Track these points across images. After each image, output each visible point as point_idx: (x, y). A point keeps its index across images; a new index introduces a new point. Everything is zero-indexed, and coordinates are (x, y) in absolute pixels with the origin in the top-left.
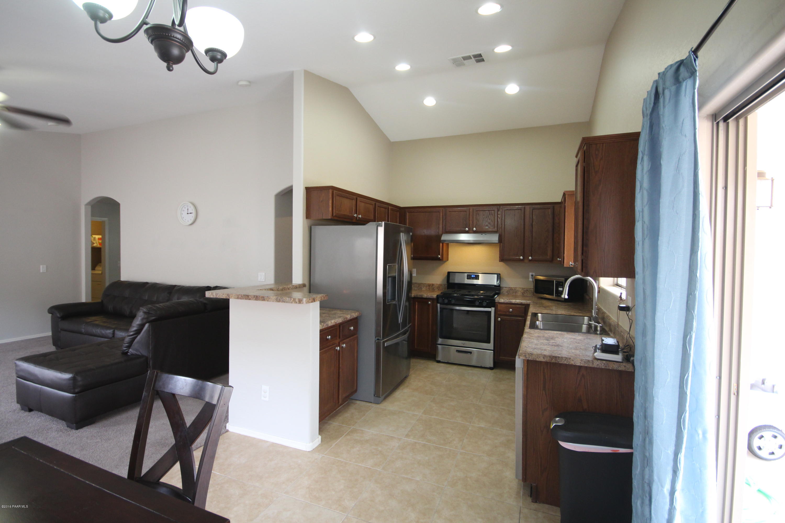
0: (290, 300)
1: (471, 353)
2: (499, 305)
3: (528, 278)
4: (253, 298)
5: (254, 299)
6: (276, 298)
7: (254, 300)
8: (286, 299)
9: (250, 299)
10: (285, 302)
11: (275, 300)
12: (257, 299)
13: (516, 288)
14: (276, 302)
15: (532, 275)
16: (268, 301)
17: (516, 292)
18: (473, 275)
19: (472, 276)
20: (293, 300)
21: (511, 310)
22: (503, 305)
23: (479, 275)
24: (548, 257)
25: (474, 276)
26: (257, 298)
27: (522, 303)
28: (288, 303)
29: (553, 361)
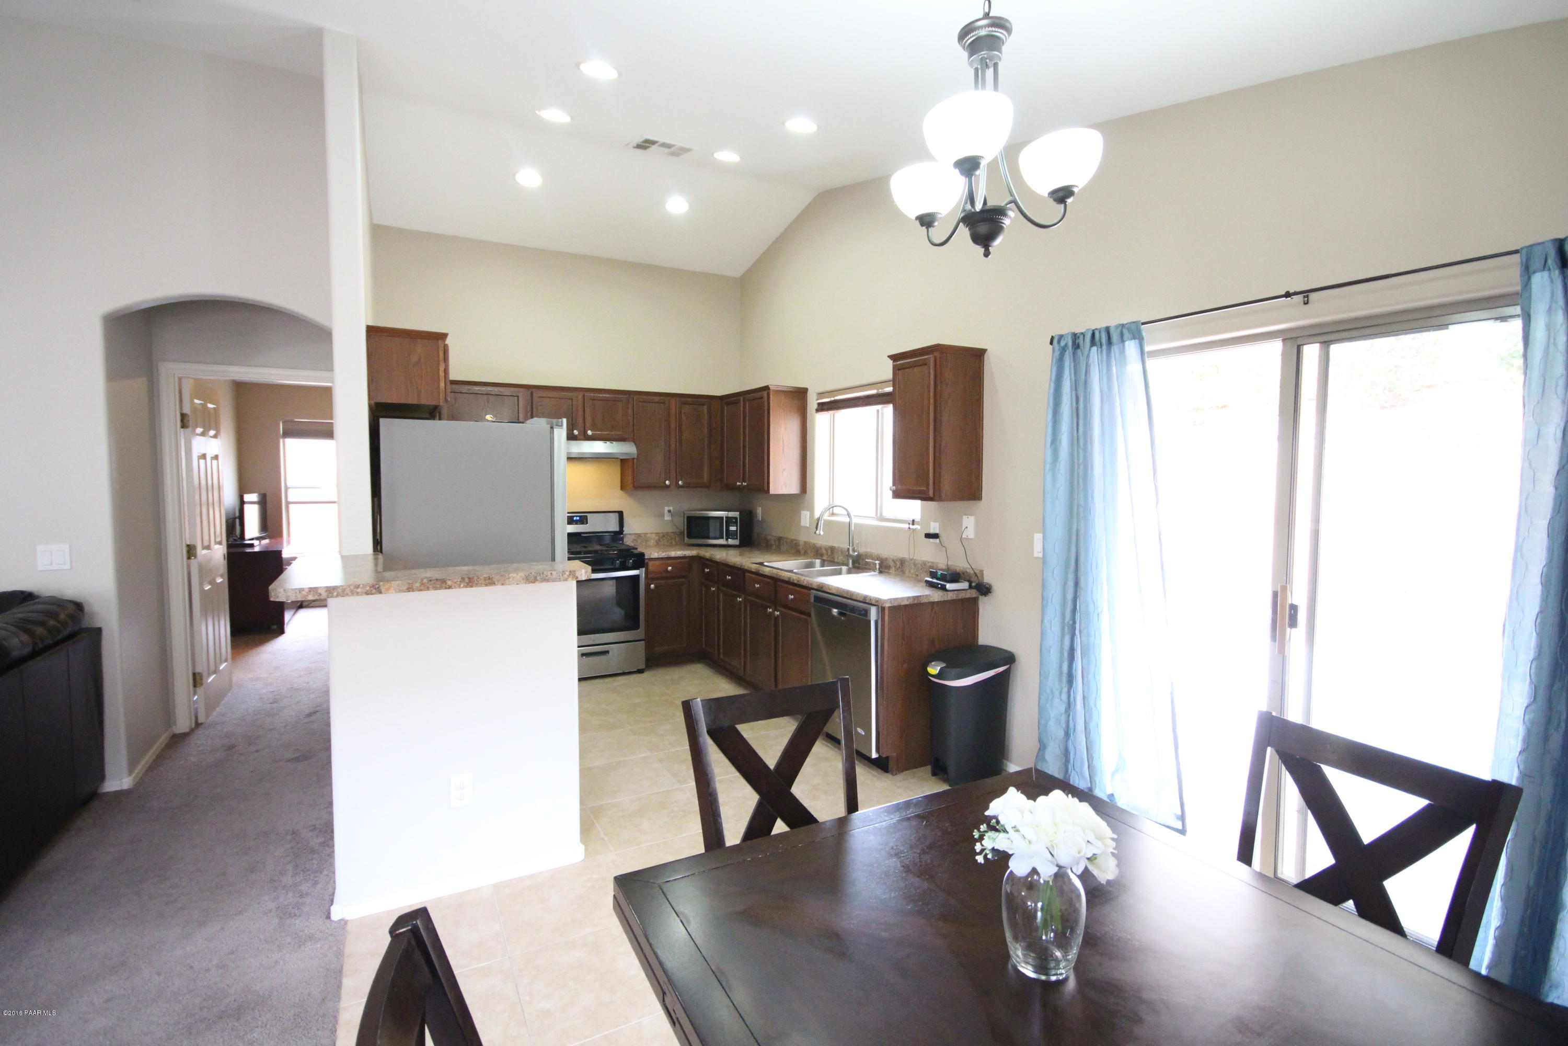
0: (562, 575)
1: (606, 652)
2: (651, 563)
3: (663, 515)
4: (458, 583)
5: (462, 585)
6: (525, 576)
7: (463, 587)
8: (551, 574)
9: (450, 587)
10: (549, 582)
11: (523, 579)
12: (470, 584)
13: (646, 534)
14: (526, 583)
15: (669, 511)
16: (503, 584)
17: (646, 541)
18: (577, 516)
19: (575, 518)
20: (570, 575)
21: (670, 568)
22: (656, 563)
23: (587, 516)
24: (705, 481)
25: (578, 518)
26: (470, 582)
27: (685, 555)
28: (556, 581)
29: (916, 602)
